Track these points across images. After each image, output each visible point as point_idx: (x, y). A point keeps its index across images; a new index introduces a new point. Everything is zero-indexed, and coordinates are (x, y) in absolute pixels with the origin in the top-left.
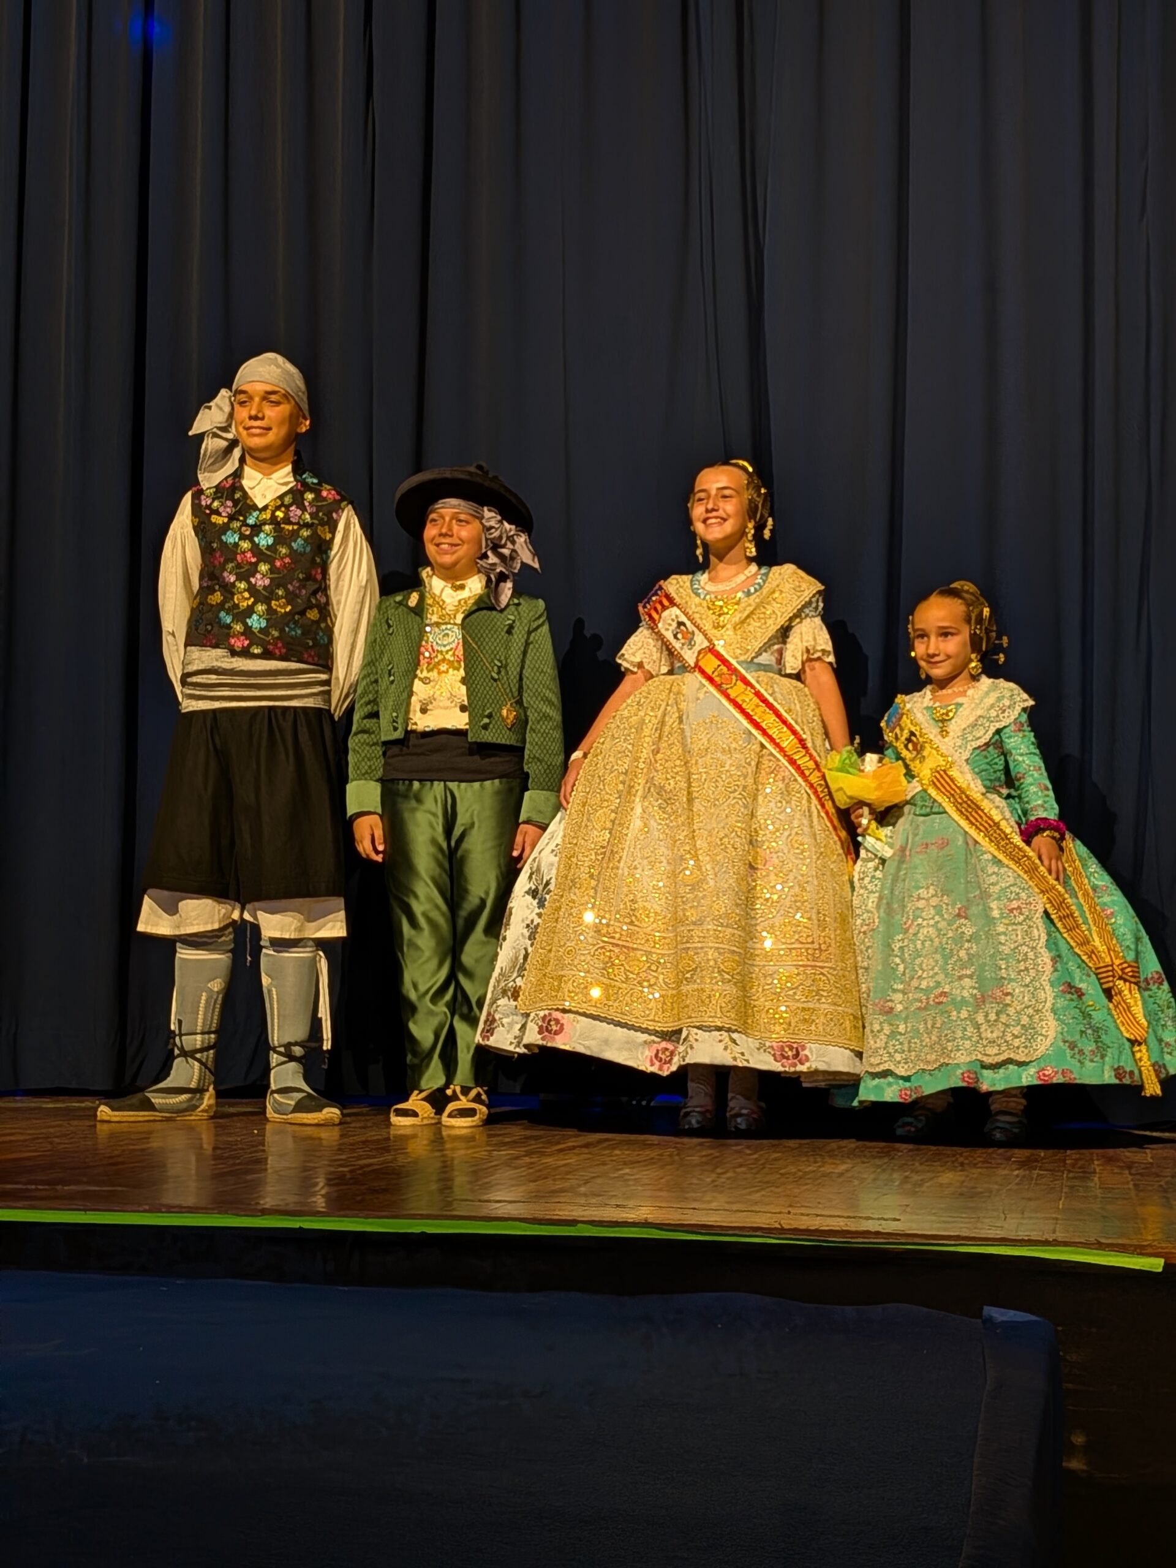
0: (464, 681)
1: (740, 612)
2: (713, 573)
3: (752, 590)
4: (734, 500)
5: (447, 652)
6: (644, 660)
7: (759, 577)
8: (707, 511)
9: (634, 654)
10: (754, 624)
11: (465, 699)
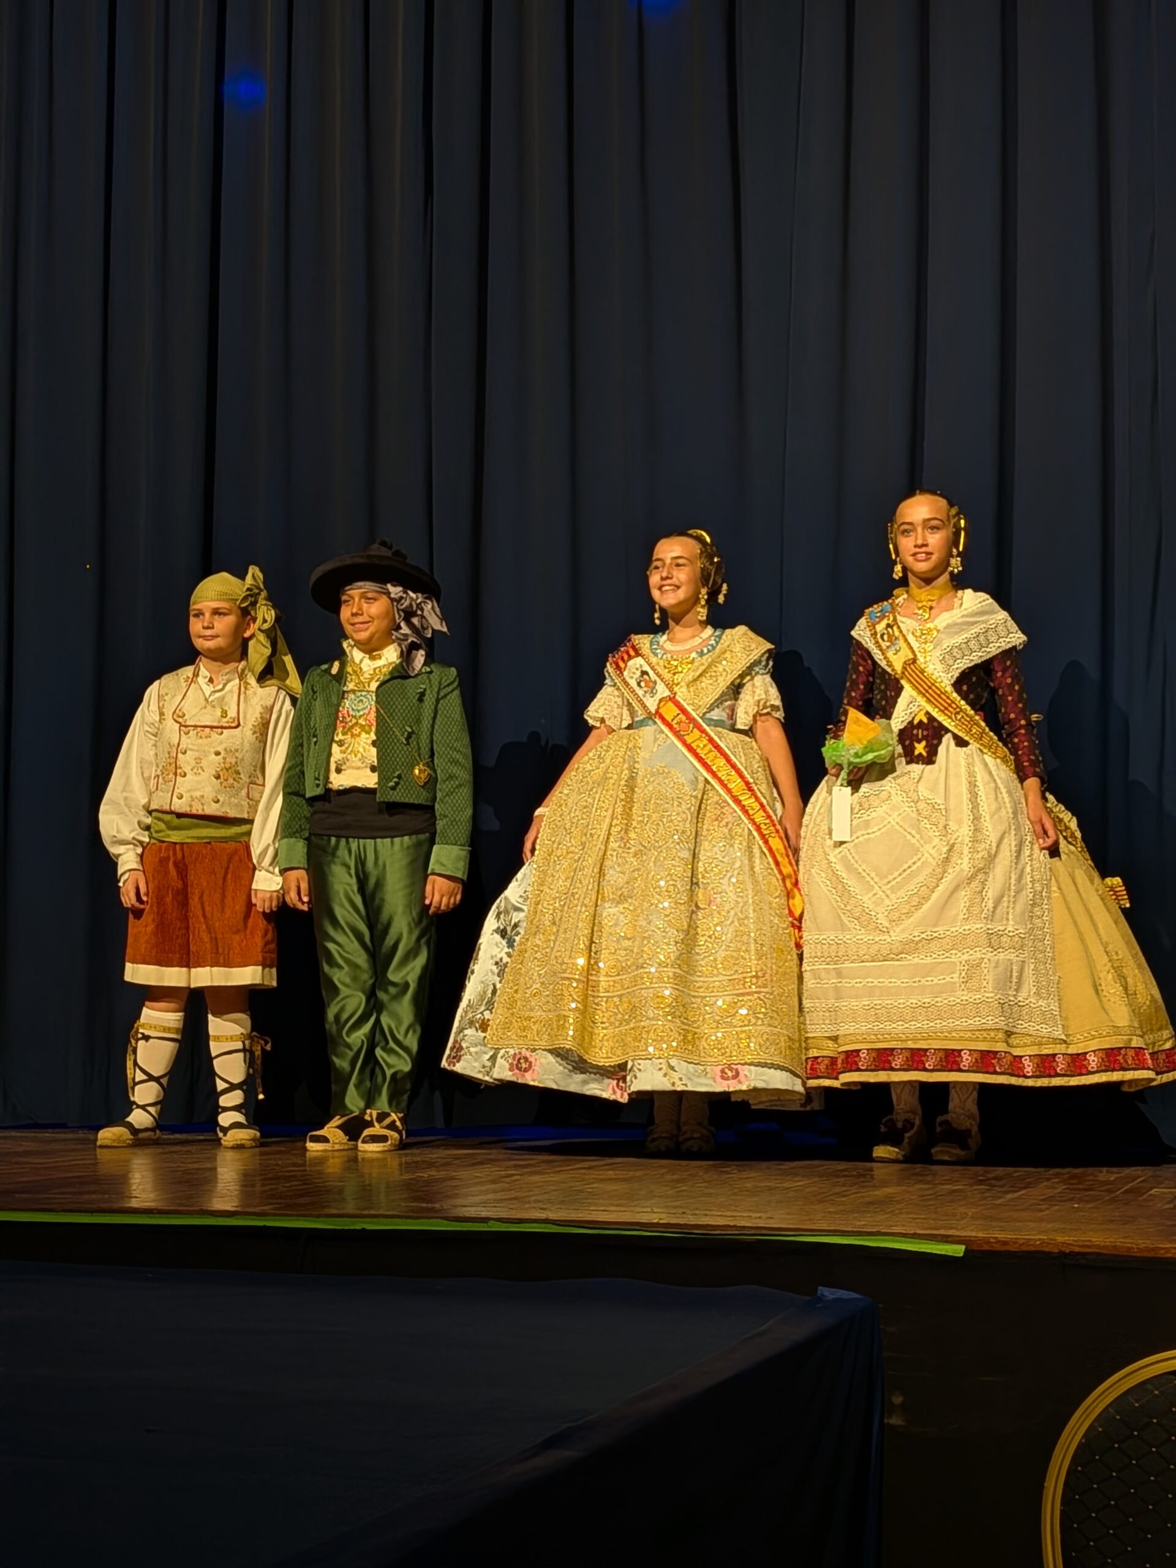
1: (694, 671)
2: (671, 635)
4: (687, 569)
5: (360, 717)
6: (605, 716)
7: (713, 639)
8: (663, 579)
9: (600, 712)
10: (706, 682)
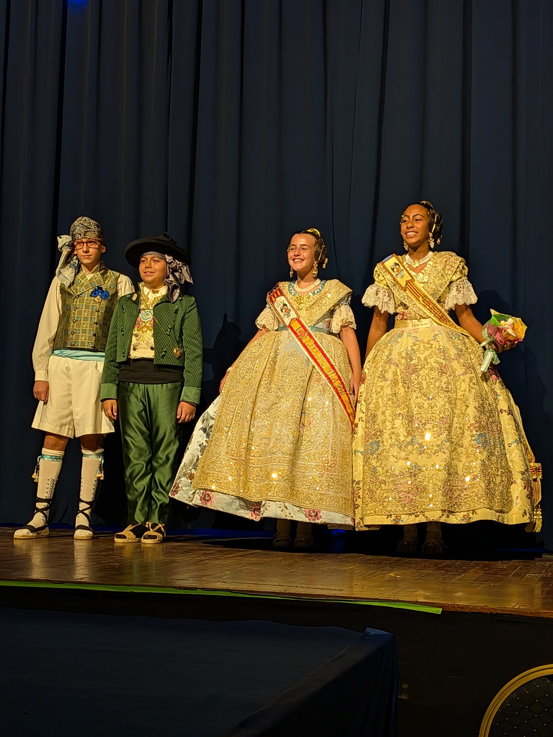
0: (153, 336)
1: (310, 302)
2: (299, 284)
4: (308, 251)
5: (147, 322)
6: (266, 324)
7: (320, 285)
8: (295, 255)
9: (263, 321)
10: (316, 308)
11: (153, 344)
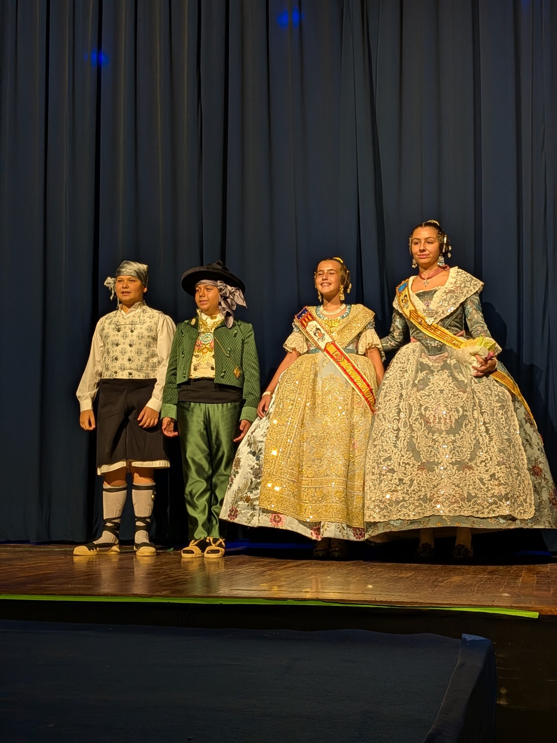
0: (213, 356)
1: (340, 326)
2: (325, 307)
3: (345, 316)
4: (334, 275)
5: (207, 344)
6: (296, 347)
7: (347, 309)
8: (323, 280)
9: (291, 344)
10: (346, 332)
11: (214, 364)
